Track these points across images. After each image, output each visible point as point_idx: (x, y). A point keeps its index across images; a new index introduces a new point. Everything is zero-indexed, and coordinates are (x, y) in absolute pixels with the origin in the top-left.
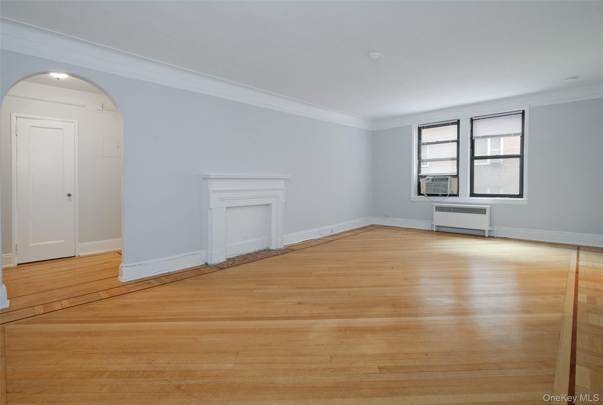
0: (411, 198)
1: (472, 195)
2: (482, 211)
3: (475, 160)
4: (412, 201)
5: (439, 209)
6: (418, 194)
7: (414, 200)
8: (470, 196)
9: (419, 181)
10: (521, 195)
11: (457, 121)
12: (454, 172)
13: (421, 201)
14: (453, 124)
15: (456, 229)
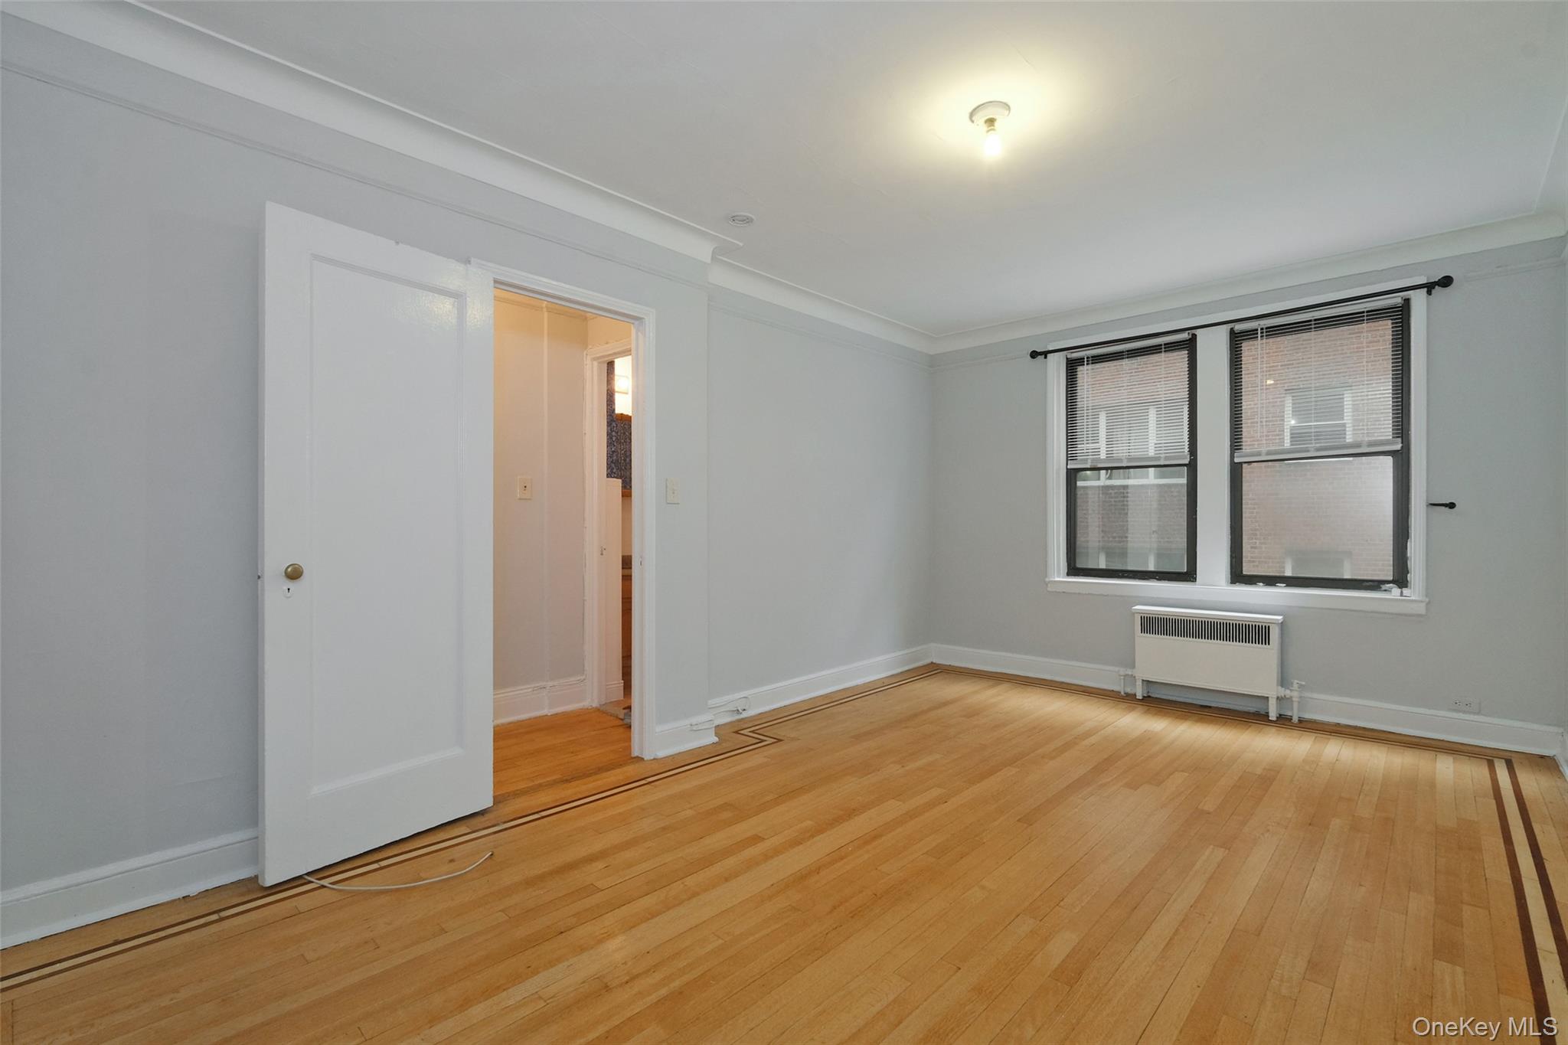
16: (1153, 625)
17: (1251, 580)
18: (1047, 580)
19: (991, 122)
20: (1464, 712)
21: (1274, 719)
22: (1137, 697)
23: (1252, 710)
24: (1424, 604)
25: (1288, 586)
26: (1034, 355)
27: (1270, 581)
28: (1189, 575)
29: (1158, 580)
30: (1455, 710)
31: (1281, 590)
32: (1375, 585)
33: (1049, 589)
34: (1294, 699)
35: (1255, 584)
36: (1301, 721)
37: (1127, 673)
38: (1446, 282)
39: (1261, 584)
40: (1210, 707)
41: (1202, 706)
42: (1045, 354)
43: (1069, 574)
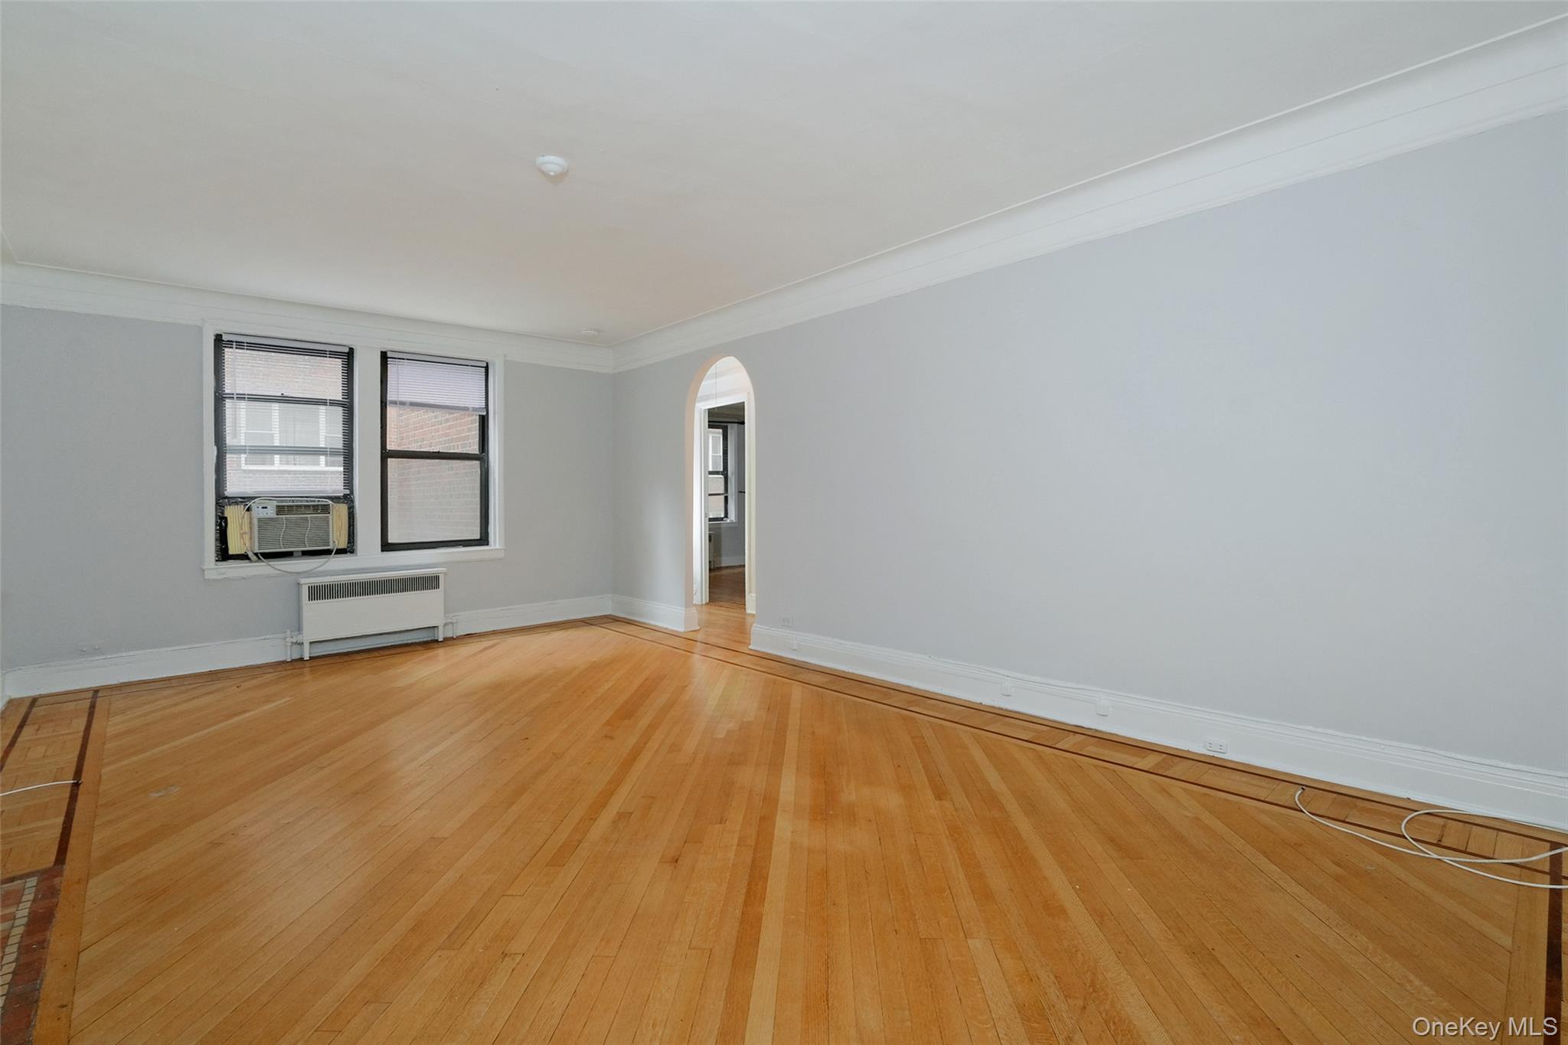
0: (206, 573)
1: (387, 546)
2: (429, 582)
3: (389, 459)
4: (209, 580)
5: (319, 593)
6: (217, 556)
7: (220, 577)
8: (382, 551)
9: (223, 513)
10: (483, 540)
11: (347, 350)
12: (337, 487)
13: (244, 578)
14: (334, 354)
15: (352, 642)
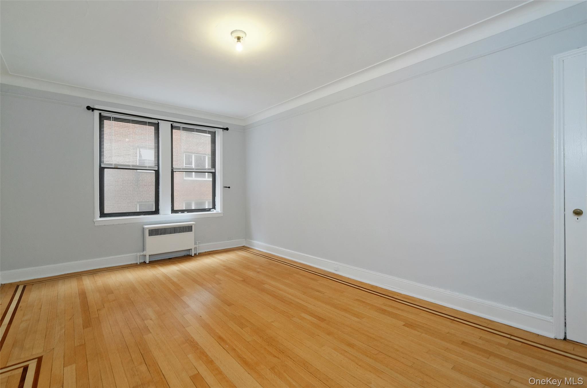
16: (154, 232)
17: (177, 212)
18: (95, 220)
19: (239, 38)
20: (230, 240)
21: (194, 255)
22: (147, 263)
23: (183, 255)
24: (222, 214)
25: (188, 212)
26: (88, 108)
27: (183, 211)
28: (157, 212)
29: (144, 215)
30: (228, 240)
31: (186, 214)
32: (209, 210)
33: (95, 225)
34: (197, 247)
35: (178, 213)
36: (199, 254)
37: (141, 254)
38: (227, 129)
39: (180, 213)
40: (171, 258)
41: (169, 259)
42: (93, 109)
43: (100, 217)
